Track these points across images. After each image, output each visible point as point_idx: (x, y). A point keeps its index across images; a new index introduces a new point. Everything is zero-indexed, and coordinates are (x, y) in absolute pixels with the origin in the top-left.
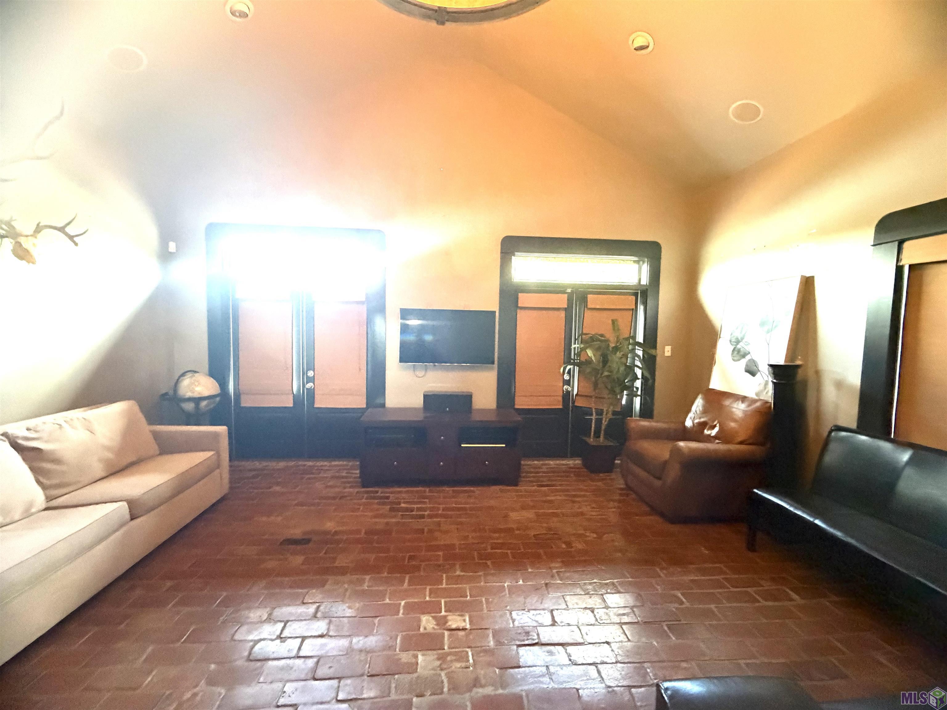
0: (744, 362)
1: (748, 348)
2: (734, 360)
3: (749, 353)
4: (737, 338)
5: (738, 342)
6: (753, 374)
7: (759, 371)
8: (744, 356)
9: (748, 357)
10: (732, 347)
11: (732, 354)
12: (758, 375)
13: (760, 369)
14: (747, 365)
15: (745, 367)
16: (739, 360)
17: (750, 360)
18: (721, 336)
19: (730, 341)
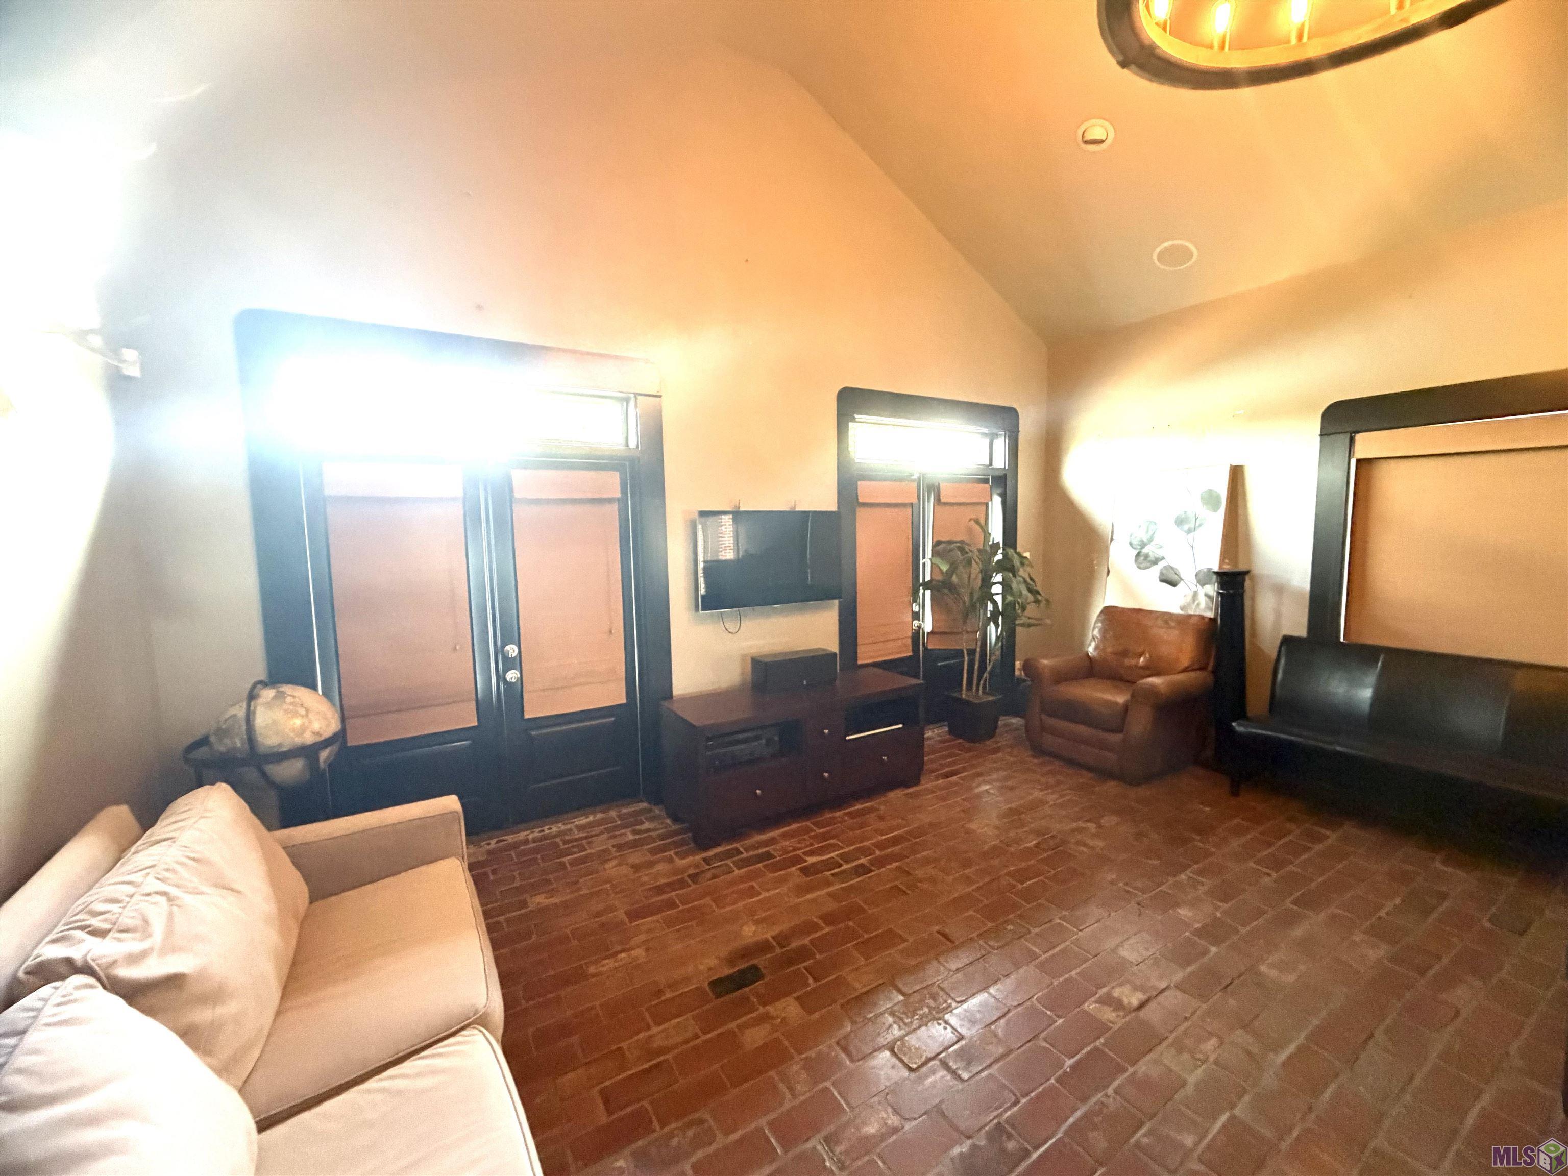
0: (1155, 570)
1: (1160, 553)
2: (1139, 567)
3: (1163, 558)
4: (1142, 541)
5: (1143, 545)
6: (1173, 584)
7: (1182, 580)
8: (1156, 562)
9: (1161, 564)
10: (1136, 552)
11: (1136, 561)
12: (1181, 585)
13: (1182, 577)
14: (1161, 573)
15: (1158, 575)
16: (1148, 568)
17: (1165, 567)
18: (1114, 538)
19: (1131, 544)
